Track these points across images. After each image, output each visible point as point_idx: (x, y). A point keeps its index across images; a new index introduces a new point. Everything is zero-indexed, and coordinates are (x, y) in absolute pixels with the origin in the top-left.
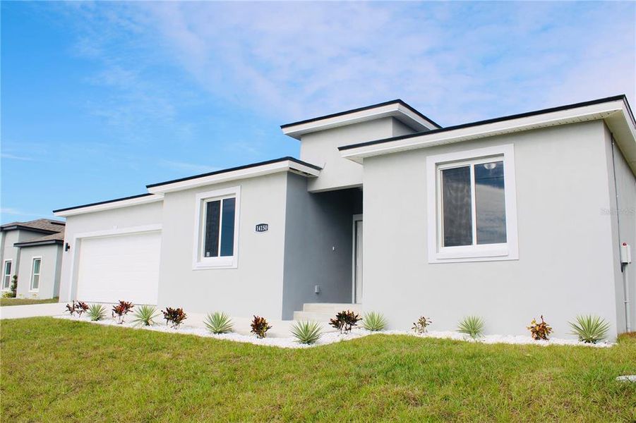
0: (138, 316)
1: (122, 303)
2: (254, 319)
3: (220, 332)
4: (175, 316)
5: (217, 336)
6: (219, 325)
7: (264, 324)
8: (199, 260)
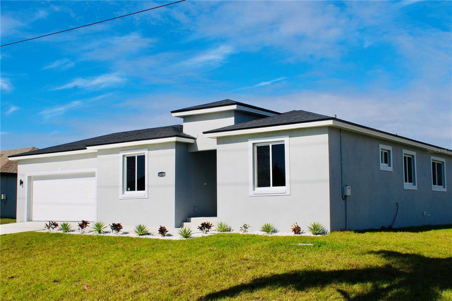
0: (95, 229)
1: (83, 221)
2: (160, 227)
3: (142, 235)
4: (117, 227)
5: (141, 237)
6: (142, 231)
7: (165, 229)
8: (123, 193)
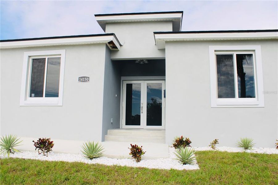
8: (26, 99)
